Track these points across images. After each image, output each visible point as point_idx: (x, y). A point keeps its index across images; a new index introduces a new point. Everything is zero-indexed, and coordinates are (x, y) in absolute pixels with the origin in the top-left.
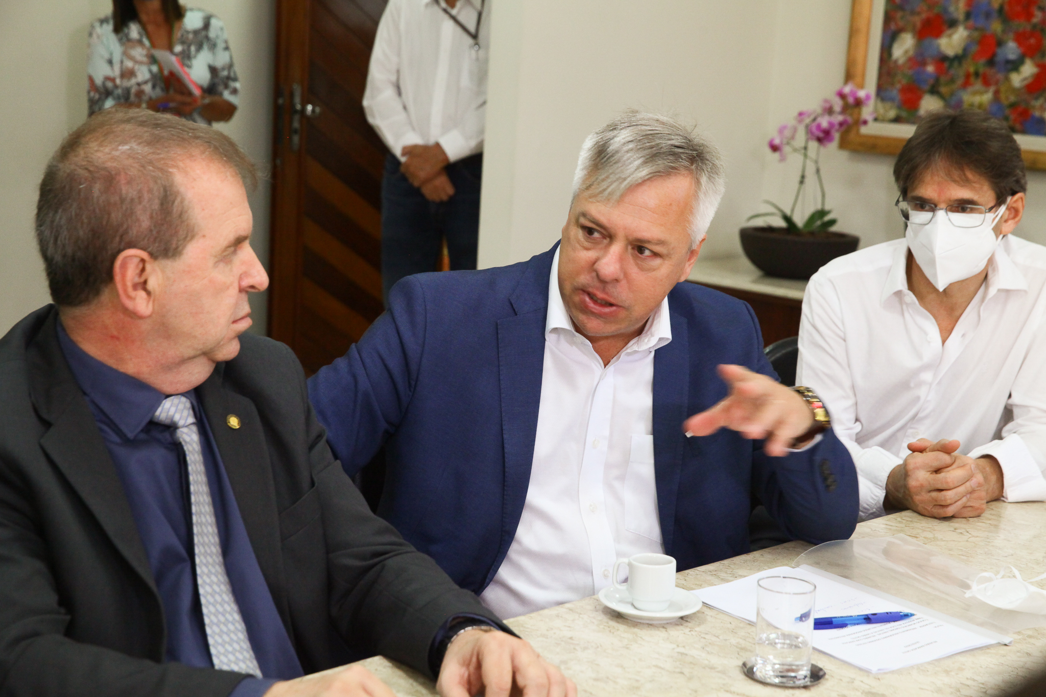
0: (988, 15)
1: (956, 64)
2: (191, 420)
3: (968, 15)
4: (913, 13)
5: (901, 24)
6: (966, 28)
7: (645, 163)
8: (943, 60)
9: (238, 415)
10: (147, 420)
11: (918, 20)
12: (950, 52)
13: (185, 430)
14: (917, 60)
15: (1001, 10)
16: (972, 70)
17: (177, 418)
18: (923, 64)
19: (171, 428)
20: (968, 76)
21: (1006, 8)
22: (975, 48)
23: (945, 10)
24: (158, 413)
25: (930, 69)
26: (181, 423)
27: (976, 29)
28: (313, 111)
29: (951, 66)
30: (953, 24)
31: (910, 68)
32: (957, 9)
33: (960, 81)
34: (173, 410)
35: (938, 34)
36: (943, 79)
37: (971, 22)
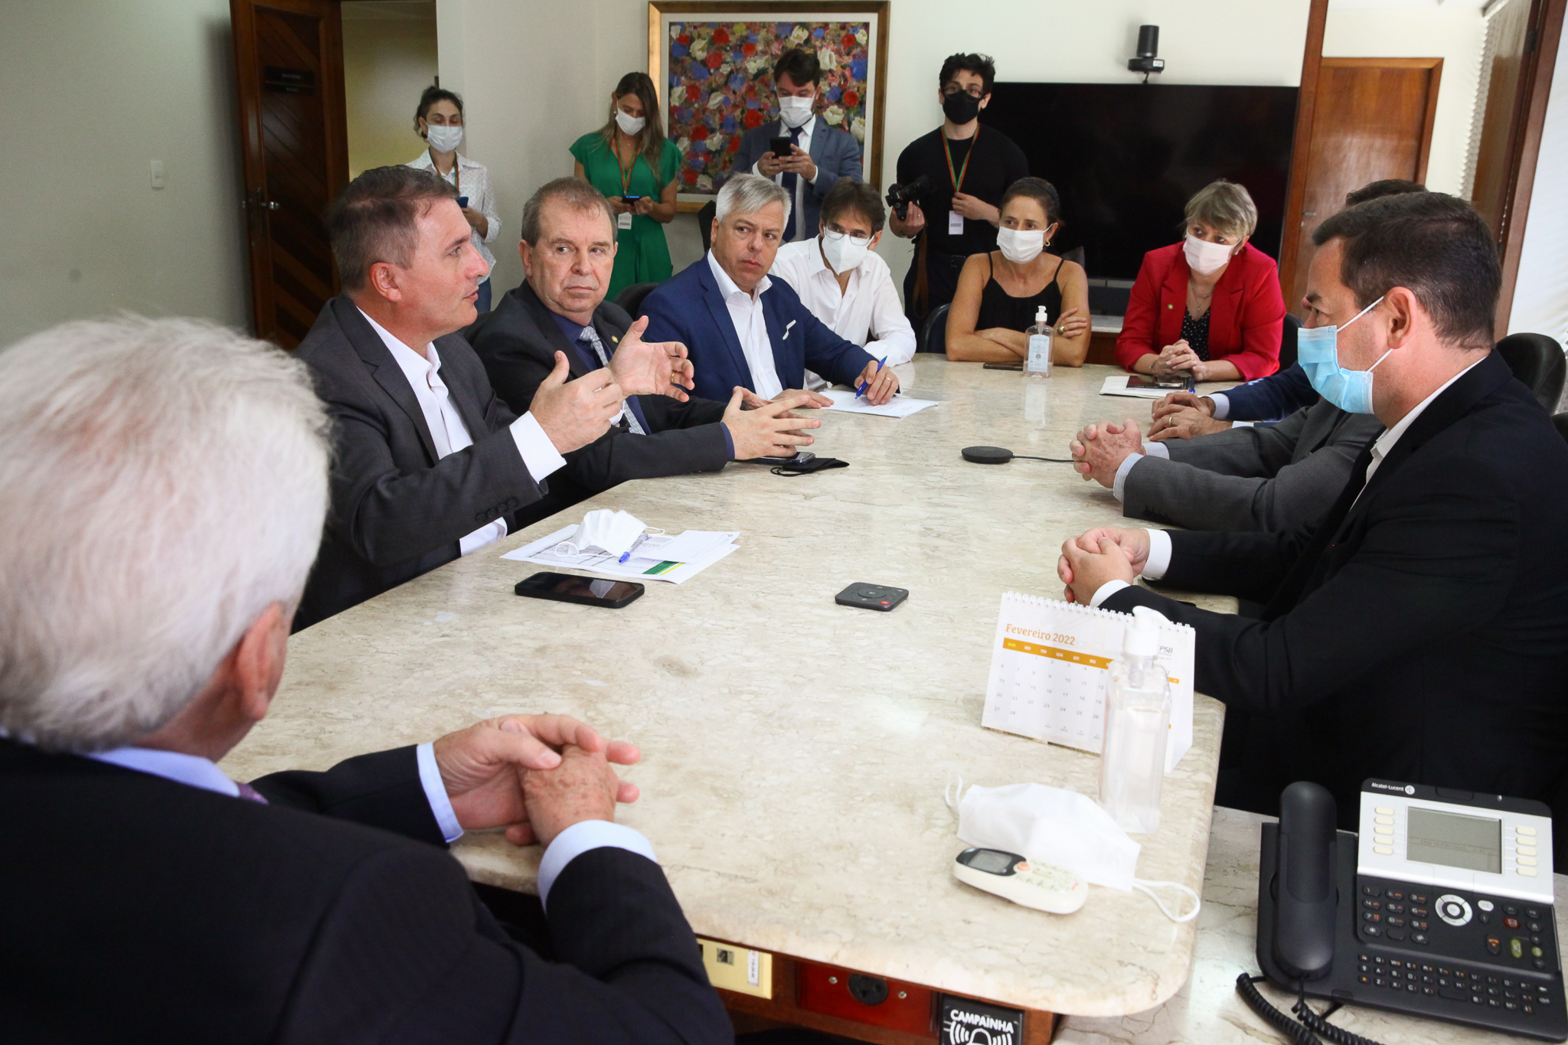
0: (734, 126)
1: (717, 155)
2: (598, 339)
3: (722, 126)
4: (687, 124)
5: (680, 131)
6: (721, 134)
7: (763, 198)
8: (708, 153)
9: (616, 337)
10: (576, 339)
11: (690, 129)
12: (713, 149)
13: (595, 343)
14: (693, 154)
15: (741, 122)
16: (727, 159)
17: (591, 338)
18: (697, 156)
19: (590, 342)
20: (725, 162)
21: (744, 121)
22: (727, 146)
23: (707, 123)
24: (582, 335)
25: (701, 159)
26: (594, 340)
27: (727, 134)
28: (275, 205)
29: (714, 157)
30: (713, 131)
31: (688, 159)
32: (714, 122)
33: (721, 166)
34: (589, 334)
35: (704, 138)
36: (709, 164)
37: (724, 130)
